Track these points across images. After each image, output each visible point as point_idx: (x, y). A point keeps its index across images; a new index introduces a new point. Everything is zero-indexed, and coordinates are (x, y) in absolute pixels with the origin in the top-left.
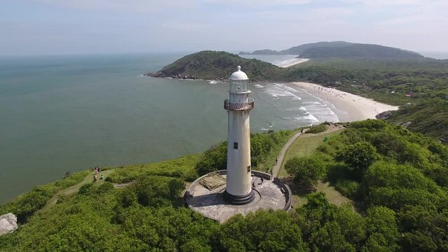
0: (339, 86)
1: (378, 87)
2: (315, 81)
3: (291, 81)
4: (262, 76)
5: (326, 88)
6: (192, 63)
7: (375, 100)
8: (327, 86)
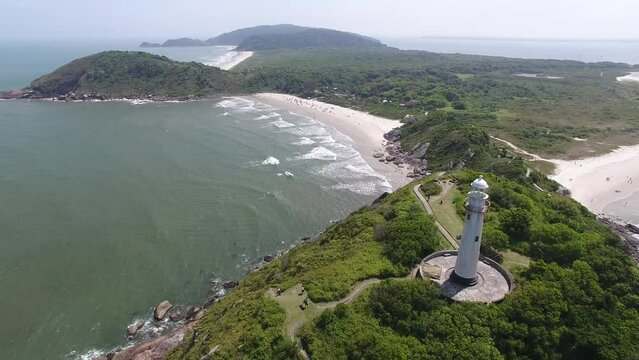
0: (319, 96)
1: (366, 96)
2: (286, 90)
3: (254, 92)
4: (211, 87)
5: (305, 100)
6: (91, 72)
7: (371, 113)
8: (305, 96)
